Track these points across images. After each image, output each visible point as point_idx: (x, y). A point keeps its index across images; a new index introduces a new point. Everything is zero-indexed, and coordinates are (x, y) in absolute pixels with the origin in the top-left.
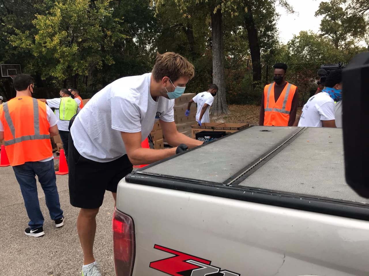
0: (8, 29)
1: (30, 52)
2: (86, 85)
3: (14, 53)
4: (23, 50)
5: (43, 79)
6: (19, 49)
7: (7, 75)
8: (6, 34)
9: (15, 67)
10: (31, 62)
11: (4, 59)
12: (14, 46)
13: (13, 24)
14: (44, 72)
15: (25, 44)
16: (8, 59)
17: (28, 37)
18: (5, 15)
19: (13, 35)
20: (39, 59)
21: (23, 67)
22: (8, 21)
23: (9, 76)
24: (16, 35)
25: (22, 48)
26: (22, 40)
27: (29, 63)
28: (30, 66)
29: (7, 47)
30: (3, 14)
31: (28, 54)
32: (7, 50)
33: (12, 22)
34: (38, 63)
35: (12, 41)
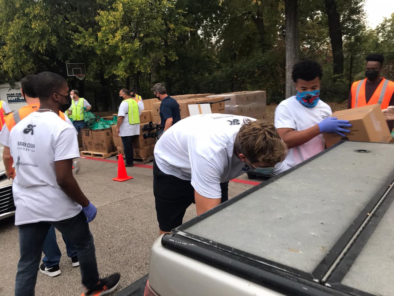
0: (73, 27)
1: (94, 50)
2: (150, 83)
3: (78, 52)
4: (87, 48)
5: (105, 77)
6: (84, 47)
7: (72, 75)
8: (70, 32)
9: (80, 66)
10: (95, 60)
11: (69, 58)
12: (78, 44)
13: (77, 22)
14: (107, 70)
15: (89, 41)
16: (73, 58)
17: (92, 34)
18: (69, 13)
19: (77, 33)
20: (103, 57)
21: (87, 67)
22: (72, 18)
23: (74, 75)
24: (80, 33)
25: (86, 46)
26: (85, 38)
27: (92, 61)
28: (94, 64)
29: (72, 46)
30: (67, 11)
31: (91, 52)
32: (72, 48)
33: (76, 19)
34: (101, 60)
35: (76, 40)
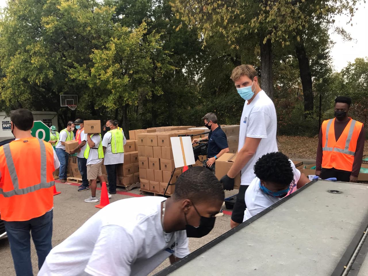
0: (69, 63)
1: (87, 84)
2: (137, 114)
3: (72, 85)
4: (80, 82)
5: (96, 108)
6: (77, 81)
7: (65, 105)
8: (66, 67)
9: (73, 97)
10: (87, 93)
11: (63, 90)
12: (72, 78)
13: (73, 58)
14: (98, 101)
15: (83, 76)
16: (67, 90)
17: (86, 70)
18: (67, 51)
19: (72, 69)
20: (94, 90)
21: (79, 98)
22: (69, 55)
23: (67, 106)
24: (75, 68)
25: (79, 80)
26: (79, 73)
27: (85, 93)
28: (86, 97)
29: (66, 80)
30: (65, 49)
31: (84, 85)
32: (67, 82)
33: (72, 56)
34: (93, 93)
35: (71, 74)
